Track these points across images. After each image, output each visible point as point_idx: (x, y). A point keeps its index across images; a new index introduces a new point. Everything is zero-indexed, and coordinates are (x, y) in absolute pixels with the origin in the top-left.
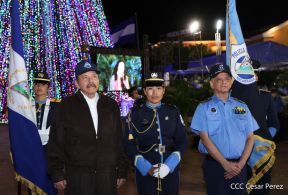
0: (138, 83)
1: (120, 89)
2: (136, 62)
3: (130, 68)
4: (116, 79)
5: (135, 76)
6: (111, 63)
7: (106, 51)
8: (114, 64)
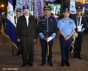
0: (59, 12)
1: (54, 14)
2: (59, 6)
3: (57, 8)
4: (53, 11)
5: (59, 10)
6: (52, 6)
7: (51, 3)
8: (53, 7)
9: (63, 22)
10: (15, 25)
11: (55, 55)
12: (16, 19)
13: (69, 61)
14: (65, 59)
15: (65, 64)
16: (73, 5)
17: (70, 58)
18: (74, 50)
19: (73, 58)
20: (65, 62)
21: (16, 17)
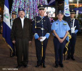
9: (57, 24)
10: (11, 28)
11: (49, 57)
12: (12, 21)
13: (63, 62)
14: (59, 60)
15: (58, 65)
16: (67, 8)
17: (63, 59)
18: (68, 51)
19: (67, 59)
20: (59, 64)
21: (12, 20)
